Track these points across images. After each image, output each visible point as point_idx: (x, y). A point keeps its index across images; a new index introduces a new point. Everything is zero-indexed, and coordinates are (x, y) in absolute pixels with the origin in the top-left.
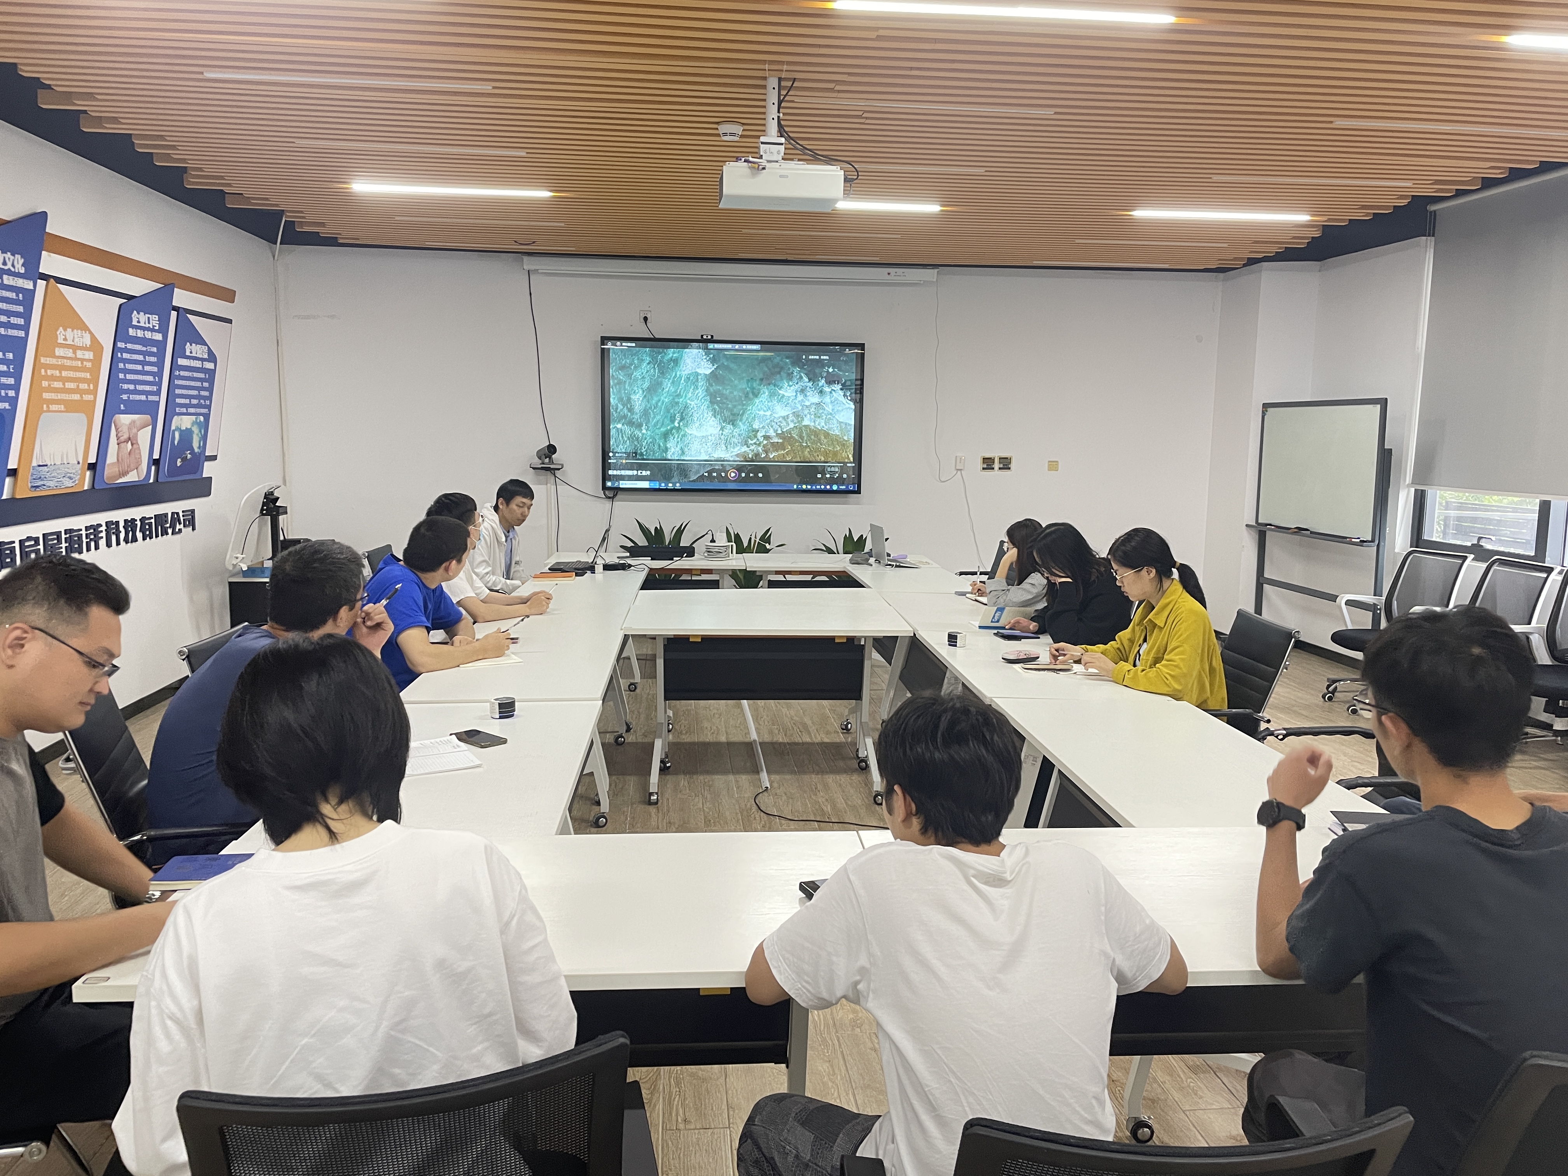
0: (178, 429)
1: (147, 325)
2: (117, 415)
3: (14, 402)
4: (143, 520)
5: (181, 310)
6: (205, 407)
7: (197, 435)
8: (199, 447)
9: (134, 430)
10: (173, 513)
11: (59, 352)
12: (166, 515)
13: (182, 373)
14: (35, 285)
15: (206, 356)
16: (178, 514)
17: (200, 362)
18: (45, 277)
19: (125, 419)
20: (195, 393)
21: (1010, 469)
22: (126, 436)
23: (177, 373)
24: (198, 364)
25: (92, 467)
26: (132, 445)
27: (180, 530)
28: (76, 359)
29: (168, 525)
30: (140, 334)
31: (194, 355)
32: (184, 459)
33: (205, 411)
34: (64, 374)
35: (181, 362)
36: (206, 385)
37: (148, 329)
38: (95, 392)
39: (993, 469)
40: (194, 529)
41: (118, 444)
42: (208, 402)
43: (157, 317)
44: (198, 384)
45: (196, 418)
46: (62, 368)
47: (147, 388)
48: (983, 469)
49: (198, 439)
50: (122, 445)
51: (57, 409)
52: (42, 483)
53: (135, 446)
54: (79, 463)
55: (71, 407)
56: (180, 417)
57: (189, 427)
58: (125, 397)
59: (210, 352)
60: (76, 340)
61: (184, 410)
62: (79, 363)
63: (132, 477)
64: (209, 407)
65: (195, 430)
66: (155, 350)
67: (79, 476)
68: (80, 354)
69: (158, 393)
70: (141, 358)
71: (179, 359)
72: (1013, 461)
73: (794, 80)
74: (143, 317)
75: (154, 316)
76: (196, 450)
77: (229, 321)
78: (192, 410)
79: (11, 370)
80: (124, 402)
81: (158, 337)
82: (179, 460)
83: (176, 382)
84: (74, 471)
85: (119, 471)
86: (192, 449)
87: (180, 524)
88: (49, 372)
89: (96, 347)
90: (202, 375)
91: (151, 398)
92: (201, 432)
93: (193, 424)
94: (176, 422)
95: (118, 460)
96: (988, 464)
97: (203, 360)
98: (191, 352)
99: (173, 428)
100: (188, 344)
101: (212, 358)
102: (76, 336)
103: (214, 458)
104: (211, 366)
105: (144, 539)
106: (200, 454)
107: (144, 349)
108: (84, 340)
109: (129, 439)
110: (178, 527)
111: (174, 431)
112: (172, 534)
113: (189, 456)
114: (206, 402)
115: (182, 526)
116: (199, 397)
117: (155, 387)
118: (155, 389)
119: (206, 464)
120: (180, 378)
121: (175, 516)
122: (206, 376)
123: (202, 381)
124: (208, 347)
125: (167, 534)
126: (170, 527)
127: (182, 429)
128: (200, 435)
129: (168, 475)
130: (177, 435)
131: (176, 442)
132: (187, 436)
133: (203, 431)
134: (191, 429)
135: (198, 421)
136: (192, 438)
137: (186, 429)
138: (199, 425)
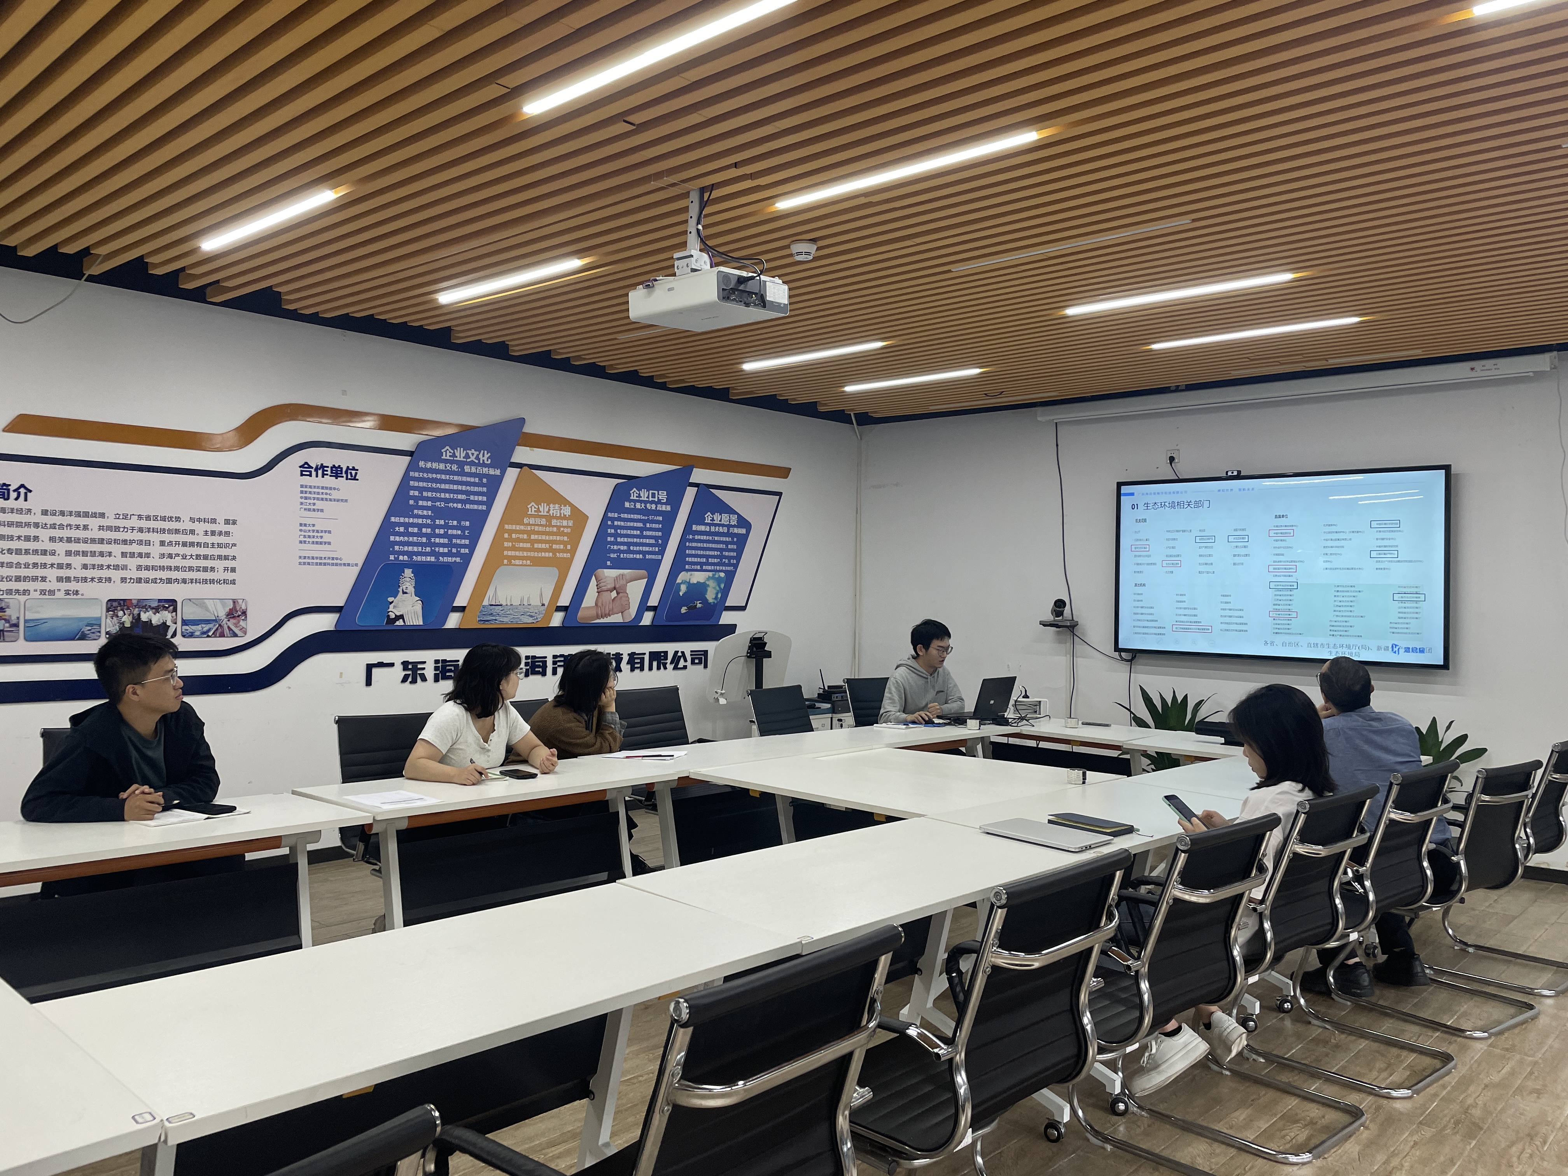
0: (683, 582)
1: (651, 499)
2: (599, 570)
3: (467, 559)
4: (632, 655)
5: (701, 486)
6: (729, 565)
7: (714, 588)
8: (716, 598)
9: (622, 582)
10: (676, 652)
11: (532, 521)
12: (666, 653)
13: (696, 537)
14: (503, 473)
15: (735, 523)
16: (683, 653)
18: (519, 466)
19: (610, 574)
20: (715, 553)
22: (611, 586)
23: (692, 537)
24: (725, 530)
25: (564, 609)
26: (618, 593)
27: (685, 667)
28: (551, 526)
29: (669, 661)
30: (638, 506)
31: (716, 522)
32: (692, 608)
33: (729, 568)
34: (533, 537)
35: (694, 528)
36: (732, 547)
37: (652, 502)
38: (573, 552)
40: (706, 667)
41: (598, 592)
42: (734, 561)
43: (666, 492)
44: (723, 546)
45: (713, 575)
46: (529, 533)
47: (647, 549)
49: (715, 592)
50: (605, 594)
51: (521, 563)
52: (494, 618)
53: (621, 595)
54: (543, 605)
55: (537, 562)
56: (689, 573)
58: (612, 556)
59: (741, 519)
60: (551, 512)
61: (699, 567)
62: (555, 529)
63: (616, 619)
64: (736, 566)
65: (712, 584)
66: (661, 518)
67: (542, 616)
68: (554, 522)
69: (662, 552)
70: (640, 525)
71: (697, 526)
73: (713, 187)
74: (644, 494)
75: (660, 492)
76: (711, 600)
77: (776, 494)
78: (704, 567)
79: (466, 534)
80: (610, 559)
81: (669, 508)
83: (688, 544)
84: (537, 611)
85: (597, 614)
86: (705, 601)
87: (686, 661)
88: (514, 536)
89: (579, 518)
90: (727, 539)
91: (653, 557)
93: (709, 578)
94: (682, 577)
95: (596, 604)
97: (729, 526)
98: (714, 520)
99: (679, 581)
100: (711, 513)
101: (744, 523)
102: (551, 509)
104: (743, 531)
105: (632, 670)
106: (715, 605)
107: (646, 518)
108: (562, 511)
109: (615, 588)
110: (682, 664)
111: (679, 584)
112: (674, 669)
113: (699, 605)
114: (732, 561)
115: (689, 663)
116: (721, 557)
117: (657, 548)
118: (657, 550)
119: (725, 613)
120: (694, 540)
121: (680, 654)
122: (733, 539)
123: (727, 543)
124: (739, 515)
125: (665, 668)
126: (671, 663)
127: (691, 582)
128: (718, 589)
129: (667, 620)
130: (683, 588)
131: (681, 594)
132: (698, 590)
133: (722, 586)
134: (704, 583)
135: (717, 576)
136: (706, 591)
137: (698, 582)
138: (719, 580)
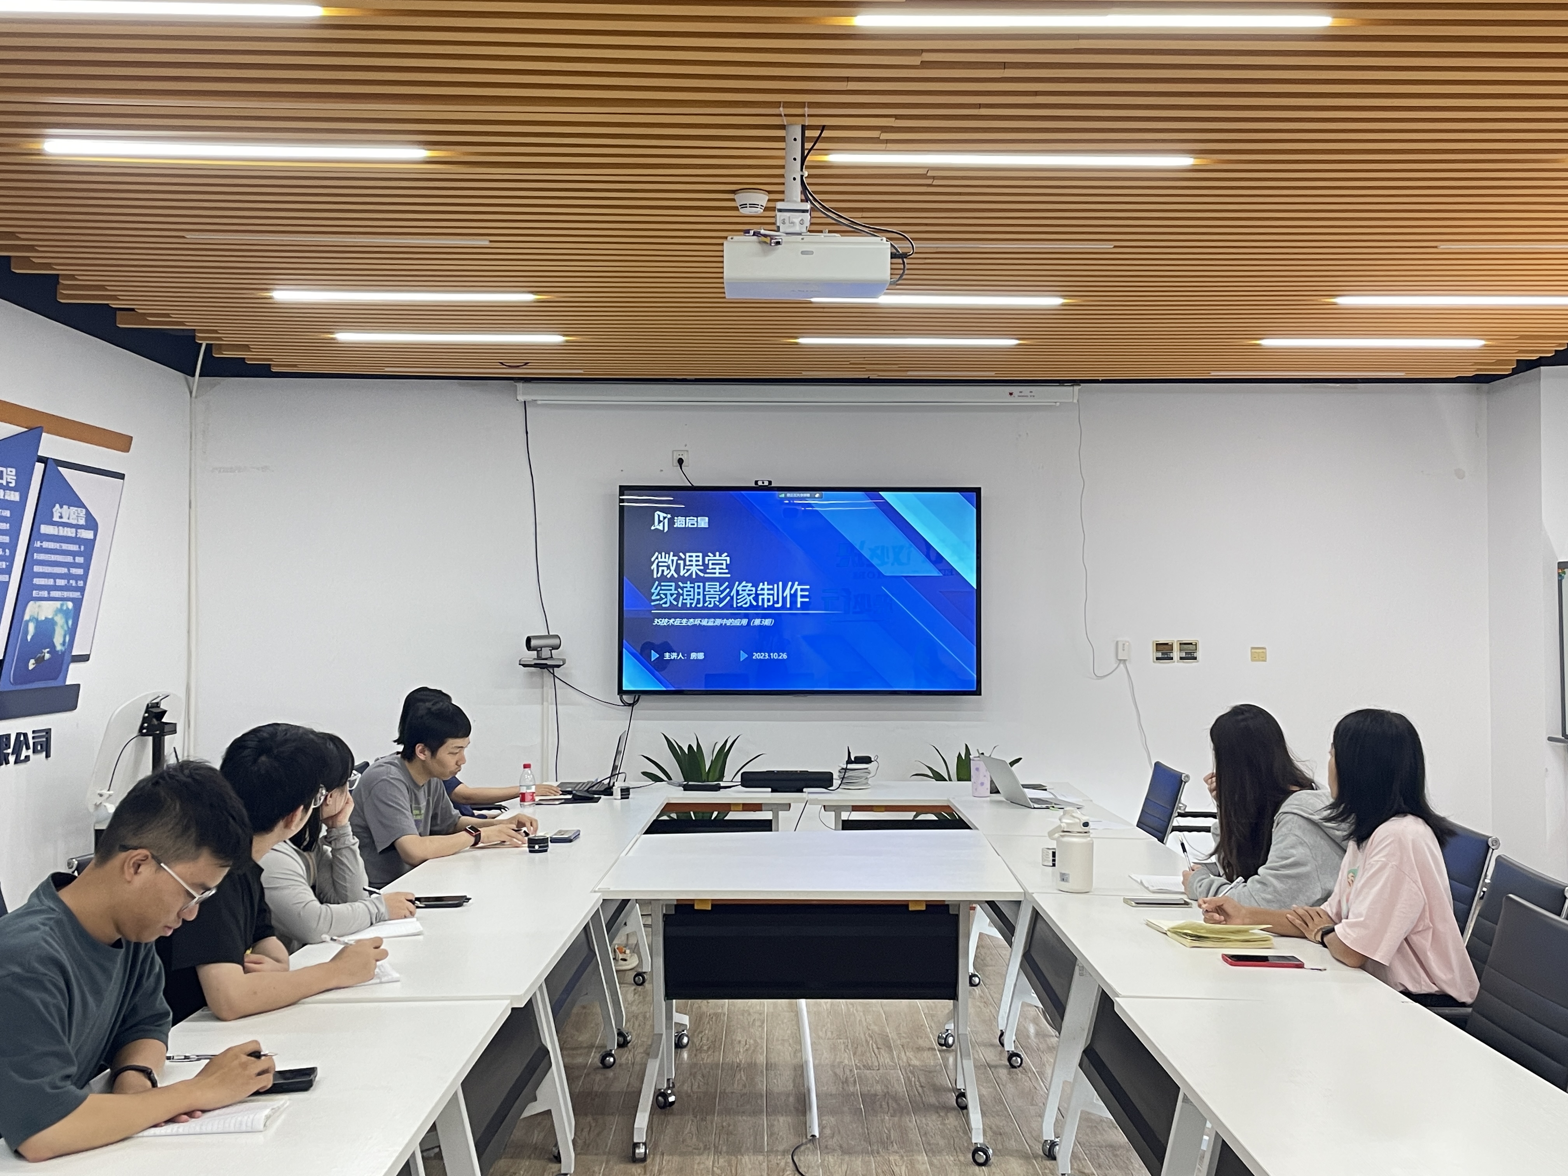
0: (34, 619)
5: (49, 461)
6: (76, 589)
7: (62, 627)
8: (64, 644)
10: (18, 735)
12: (8, 736)
13: (46, 545)
15: (82, 522)
16: (25, 735)
17: (74, 530)
20: (64, 570)
21: (1195, 658)
23: (38, 544)
24: (70, 532)
27: (27, 758)
29: (10, 751)
31: (64, 520)
32: (40, 661)
33: (77, 595)
35: (45, 529)
36: (80, 560)
39: (1172, 659)
40: (47, 756)
42: (81, 583)
43: (14, 470)
44: (69, 559)
45: (62, 605)
48: (1158, 659)
49: (63, 633)
56: (38, 603)
57: (50, 617)
59: (89, 515)
61: (45, 594)
64: (82, 590)
65: (60, 620)
66: (7, 513)
69: (8, 571)
71: (43, 527)
72: (1200, 647)
73: (823, 128)
75: (9, 469)
76: (59, 648)
77: (122, 476)
78: (54, 594)
81: (15, 496)
82: (32, 661)
83: (36, 556)
86: (53, 646)
87: (28, 748)
90: (74, 548)
92: (67, 623)
93: (57, 612)
94: (32, 610)
96: (1164, 651)
97: (77, 527)
98: (61, 517)
99: (27, 617)
100: (57, 506)
101: (91, 524)
103: (85, 658)
104: (88, 534)
106: (63, 653)
110: (25, 753)
111: (27, 622)
112: (16, 762)
113: (47, 656)
114: (79, 582)
115: (31, 751)
116: (68, 576)
117: (4, 563)
118: (4, 567)
119: (73, 667)
120: (42, 550)
121: (22, 738)
122: (80, 548)
123: (73, 554)
124: (88, 511)
125: (7, 763)
126: (13, 754)
127: (39, 619)
128: (66, 628)
129: (16, 682)
130: (31, 628)
131: (29, 638)
132: (46, 628)
133: (70, 622)
134: (52, 619)
135: (65, 608)
136: (54, 631)
137: (46, 618)
138: (66, 613)
